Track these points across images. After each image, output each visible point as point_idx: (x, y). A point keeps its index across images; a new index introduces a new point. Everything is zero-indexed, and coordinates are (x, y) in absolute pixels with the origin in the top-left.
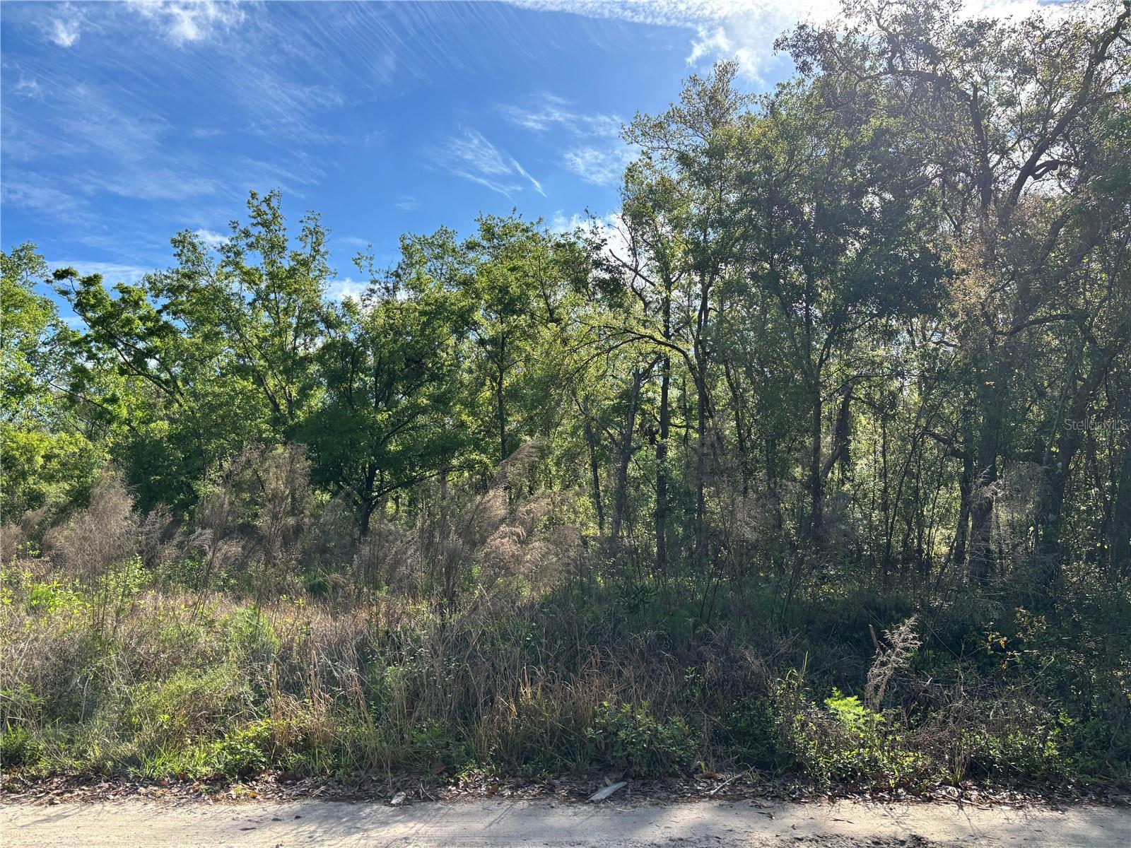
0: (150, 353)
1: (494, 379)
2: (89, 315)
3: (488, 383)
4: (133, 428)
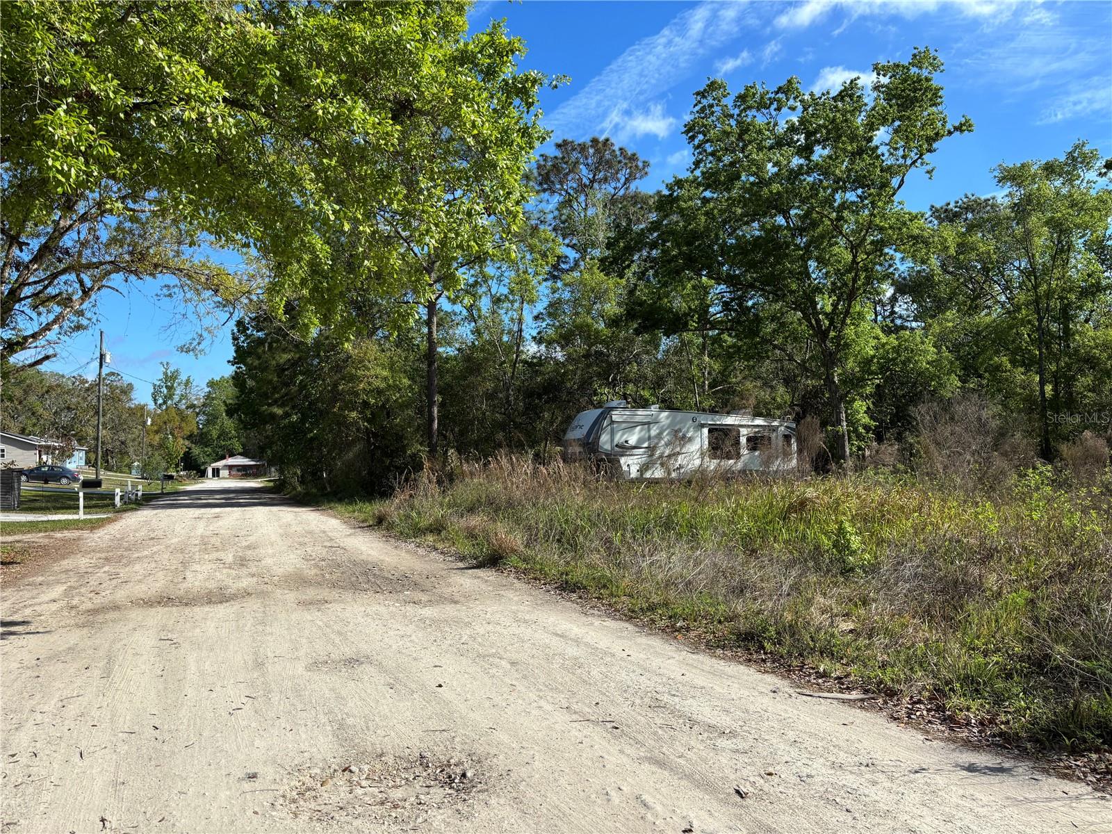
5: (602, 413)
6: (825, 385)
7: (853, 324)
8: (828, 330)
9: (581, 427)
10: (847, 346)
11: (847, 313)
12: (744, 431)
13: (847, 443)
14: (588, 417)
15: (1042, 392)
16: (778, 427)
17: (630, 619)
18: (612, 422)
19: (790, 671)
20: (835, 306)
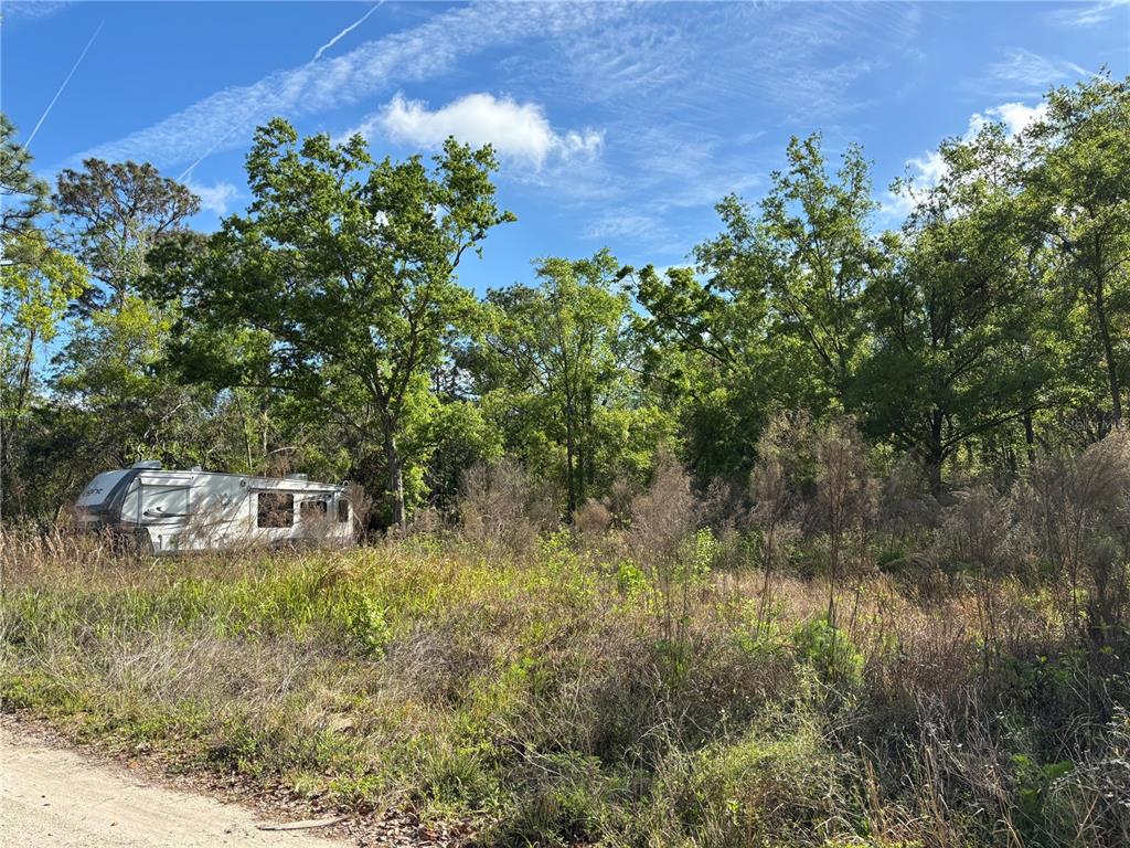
0: (702, 327)
1: (1088, 289)
2: (650, 302)
3: (1081, 295)
4: (697, 398)
5: (127, 475)
6: (384, 450)
7: (412, 392)
8: (388, 396)
9: (98, 492)
10: (407, 412)
11: (406, 380)
12: (297, 497)
13: (403, 509)
14: (110, 479)
15: (570, 464)
16: (334, 493)
17: (76, 744)
18: (141, 486)
19: (259, 796)
20: (395, 371)
